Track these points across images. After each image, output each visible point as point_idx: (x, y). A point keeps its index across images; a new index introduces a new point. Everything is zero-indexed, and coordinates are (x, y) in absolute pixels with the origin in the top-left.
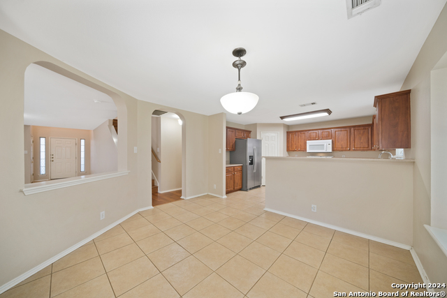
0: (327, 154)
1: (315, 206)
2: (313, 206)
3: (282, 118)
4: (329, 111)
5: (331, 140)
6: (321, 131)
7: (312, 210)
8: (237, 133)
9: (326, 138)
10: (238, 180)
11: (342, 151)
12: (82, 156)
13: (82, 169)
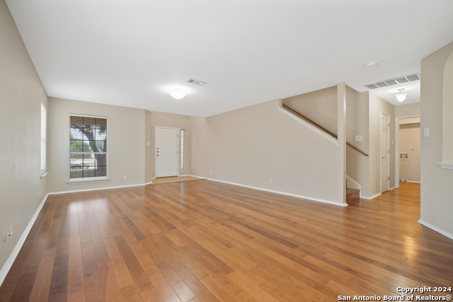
12: (182, 151)
13: (182, 167)
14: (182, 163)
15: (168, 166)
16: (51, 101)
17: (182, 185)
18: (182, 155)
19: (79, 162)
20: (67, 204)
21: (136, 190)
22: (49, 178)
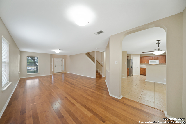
0: (157, 64)
3: (143, 52)
5: (158, 60)
9: (156, 59)
11: (162, 63)
12: (63, 65)
13: (63, 70)
14: (63, 68)
15: (59, 69)
16: (21, 52)
17: (63, 75)
18: (63, 66)
19: (30, 68)
20: (26, 80)
21: (47, 76)
22: (21, 74)
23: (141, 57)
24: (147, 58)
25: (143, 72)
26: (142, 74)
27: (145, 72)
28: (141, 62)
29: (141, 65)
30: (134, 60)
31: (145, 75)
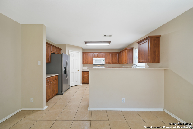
0: (102, 65)
1: (124, 99)
2: (123, 99)
3: (86, 42)
4: (109, 42)
5: (104, 59)
6: (100, 54)
7: (123, 102)
8: (52, 49)
9: (102, 57)
10: (55, 87)
11: (108, 64)
23: (83, 53)
24: (91, 55)
25: (85, 79)
26: (84, 82)
27: (89, 79)
28: (84, 62)
29: (83, 66)
30: (71, 58)
31: (89, 84)
